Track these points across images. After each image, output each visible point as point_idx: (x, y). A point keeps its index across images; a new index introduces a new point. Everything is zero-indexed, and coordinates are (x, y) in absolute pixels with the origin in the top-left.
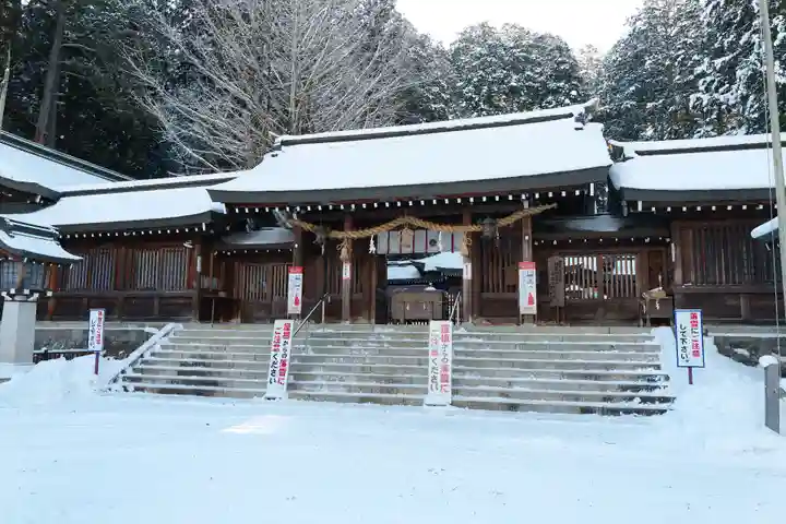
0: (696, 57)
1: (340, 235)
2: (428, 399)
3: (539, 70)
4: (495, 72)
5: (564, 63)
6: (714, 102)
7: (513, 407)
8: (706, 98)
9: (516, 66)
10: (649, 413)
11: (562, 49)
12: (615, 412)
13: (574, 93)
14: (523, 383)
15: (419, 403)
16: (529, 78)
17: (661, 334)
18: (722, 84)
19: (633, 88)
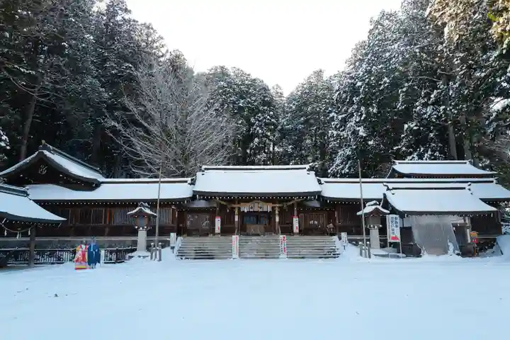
0: (330, 109)
1: (234, 206)
2: (281, 256)
3: (254, 98)
4: (230, 96)
5: (267, 97)
6: (338, 135)
7: (303, 258)
8: (335, 133)
9: (242, 95)
10: (335, 257)
11: (265, 89)
12: (328, 258)
13: (272, 113)
14: (304, 252)
15: (278, 258)
16: (249, 103)
17: (335, 238)
18: (341, 127)
19: (302, 119)
